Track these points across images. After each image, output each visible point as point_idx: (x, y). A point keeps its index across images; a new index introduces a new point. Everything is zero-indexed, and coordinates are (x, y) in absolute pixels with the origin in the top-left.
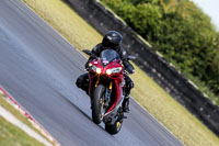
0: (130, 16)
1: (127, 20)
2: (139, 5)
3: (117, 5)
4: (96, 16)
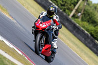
0: (92, 32)
2: (96, 27)
3: (86, 27)
4: (77, 32)
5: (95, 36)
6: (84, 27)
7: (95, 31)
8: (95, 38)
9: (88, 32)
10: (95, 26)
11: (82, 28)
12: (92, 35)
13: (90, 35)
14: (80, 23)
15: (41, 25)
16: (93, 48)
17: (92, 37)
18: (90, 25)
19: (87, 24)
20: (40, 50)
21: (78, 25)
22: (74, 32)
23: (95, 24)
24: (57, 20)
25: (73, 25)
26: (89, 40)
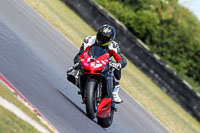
0: (131, 22)
1: (128, 26)
2: (139, 12)
3: (118, 12)
5: (137, 31)
6: (114, 12)
7: (137, 20)
8: (137, 35)
9: (123, 22)
10: (136, 11)
11: (110, 15)
12: (130, 29)
13: (125, 28)
14: (107, 4)
15: (92, 64)
16: (133, 56)
17: (130, 33)
18: (126, 8)
19: (121, 6)
20: (95, 111)
21: (101, 7)
22: (95, 22)
23: (136, 7)
24: (116, 50)
25: (91, 8)
26: (124, 39)
